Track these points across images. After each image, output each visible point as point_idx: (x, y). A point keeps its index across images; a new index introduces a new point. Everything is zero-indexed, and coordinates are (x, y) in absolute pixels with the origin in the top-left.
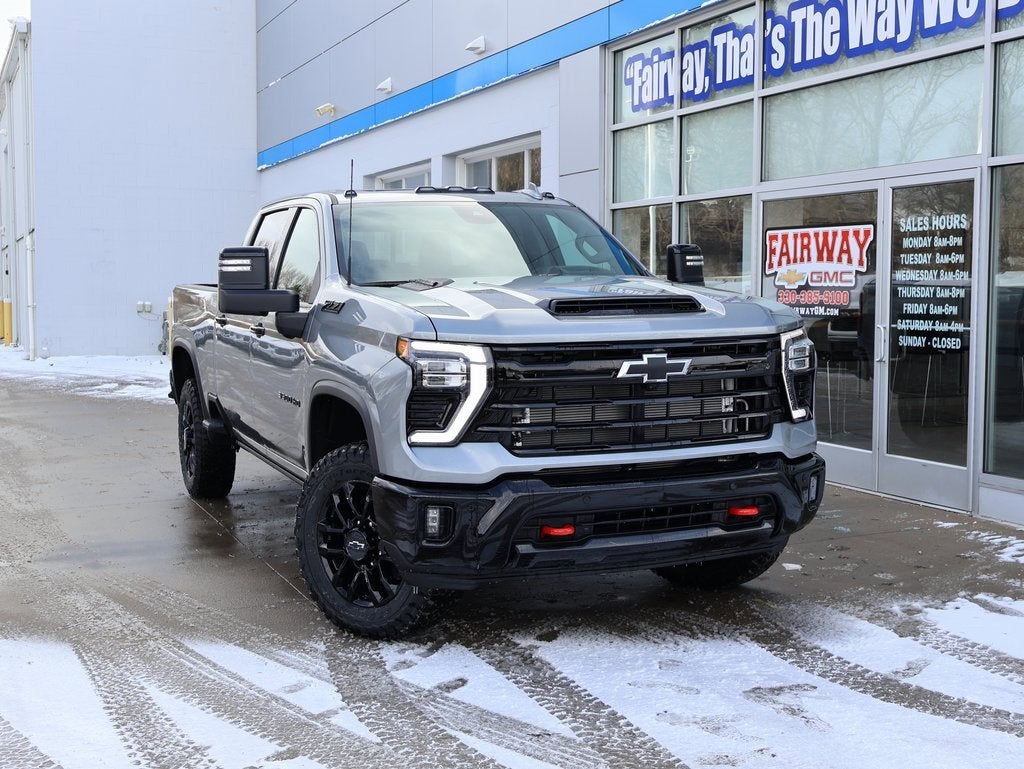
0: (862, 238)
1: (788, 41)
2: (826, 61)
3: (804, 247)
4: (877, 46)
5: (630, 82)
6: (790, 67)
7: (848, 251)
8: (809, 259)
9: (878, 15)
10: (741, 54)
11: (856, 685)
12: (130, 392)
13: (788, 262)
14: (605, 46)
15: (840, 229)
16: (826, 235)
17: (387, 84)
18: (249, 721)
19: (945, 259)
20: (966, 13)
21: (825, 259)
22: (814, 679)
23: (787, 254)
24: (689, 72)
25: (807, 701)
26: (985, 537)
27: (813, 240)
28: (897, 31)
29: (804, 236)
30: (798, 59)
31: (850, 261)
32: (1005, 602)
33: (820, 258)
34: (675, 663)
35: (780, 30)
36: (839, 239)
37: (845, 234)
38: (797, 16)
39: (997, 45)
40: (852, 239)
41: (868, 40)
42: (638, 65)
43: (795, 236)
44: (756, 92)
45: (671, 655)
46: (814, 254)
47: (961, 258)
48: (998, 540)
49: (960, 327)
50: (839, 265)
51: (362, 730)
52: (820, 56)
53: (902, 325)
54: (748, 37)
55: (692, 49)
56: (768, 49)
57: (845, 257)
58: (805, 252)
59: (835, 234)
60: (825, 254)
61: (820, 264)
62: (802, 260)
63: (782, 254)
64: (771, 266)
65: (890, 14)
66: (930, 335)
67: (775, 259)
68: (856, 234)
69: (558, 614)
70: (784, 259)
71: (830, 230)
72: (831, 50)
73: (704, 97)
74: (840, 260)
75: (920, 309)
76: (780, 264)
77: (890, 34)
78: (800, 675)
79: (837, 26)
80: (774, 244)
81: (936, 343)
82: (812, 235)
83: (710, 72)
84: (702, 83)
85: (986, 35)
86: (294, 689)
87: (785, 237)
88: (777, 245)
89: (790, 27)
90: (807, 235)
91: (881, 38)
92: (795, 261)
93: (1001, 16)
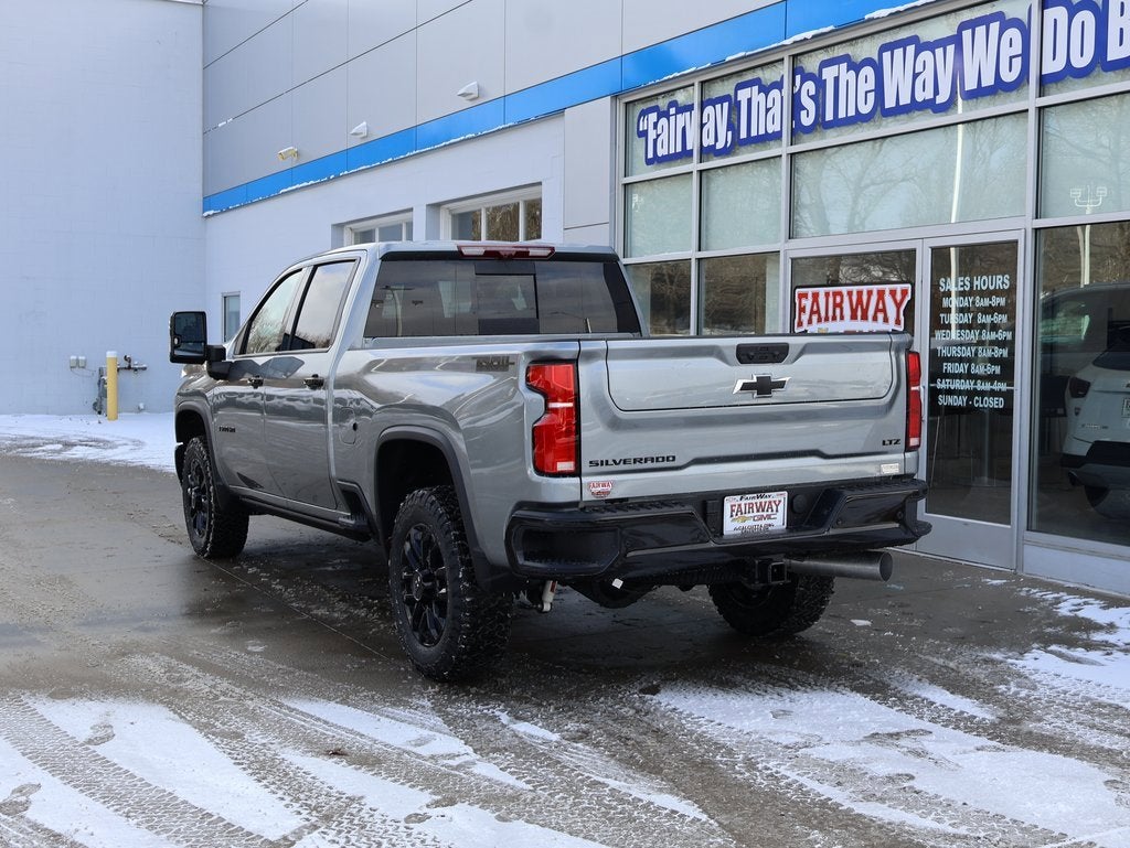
0: (899, 297)
1: (819, 98)
2: (859, 119)
3: (835, 305)
4: (915, 106)
5: (644, 134)
6: (821, 124)
7: (884, 311)
8: (842, 318)
9: (915, 76)
10: (768, 110)
11: (968, 730)
12: (78, 453)
13: (819, 320)
14: (616, 97)
15: (875, 288)
16: (860, 293)
17: (362, 127)
18: (390, 773)
19: (988, 319)
20: (1009, 77)
21: (859, 317)
22: (925, 724)
23: (818, 312)
24: (710, 126)
25: (927, 743)
26: (1037, 593)
27: (846, 299)
28: (936, 92)
29: (835, 294)
30: (829, 116)
31: (886, 320)
32: (1079, 652)
33: (854, 317)
34: (786, 713)
35: (810, 86)
36: (874, 298)
37: (881, 294)
38: (829, 74)
39: (1041, 109)
40: (888, 298)
41: (905, 100)
42: (653, 117)
43: (827, 294)
44: (783, 148)
45: (780, 706)
46: (847, 312)
47: (1004, 318)
48: (1050, 596)
49: (1003, 387)
50: (875, 324)
51: (508, 779)
52: (854, 114)
53: (941, 385)
54: (775, 93)
55: (713, 102)
56: (796, 106)
57: (880, 316)
58: (838, 311)
59: (870, 293)
60: (859, 313)
61: (854, 322)
62: (834, 318)
63: (812, 312)
64: (800, 324)
65: (928, 75)
66: (971, 394)
67: (805, 318)
68: (893, 293)
69: (651, 669)
70: (815, 318)
71: (865, 288)
72: (865, 109)
73: (726, 152)
74: (875, 318)
75: (961, 369)
76: (810, 322)
77: (929, 94)
78: (910, 721)
79: (871, 85)
80: (804, 301)
81: (978, 403)
82: (845, 294)
83: (733, 126)
84: (724, 138)
85: (1030, 99)
86: (421, 742)
87: (815, 296)
88: (807, 303)
89: (821, 84)
90: (840, 294)
91: (919, 98)
92: (827, 319)
93: (1045, 82)
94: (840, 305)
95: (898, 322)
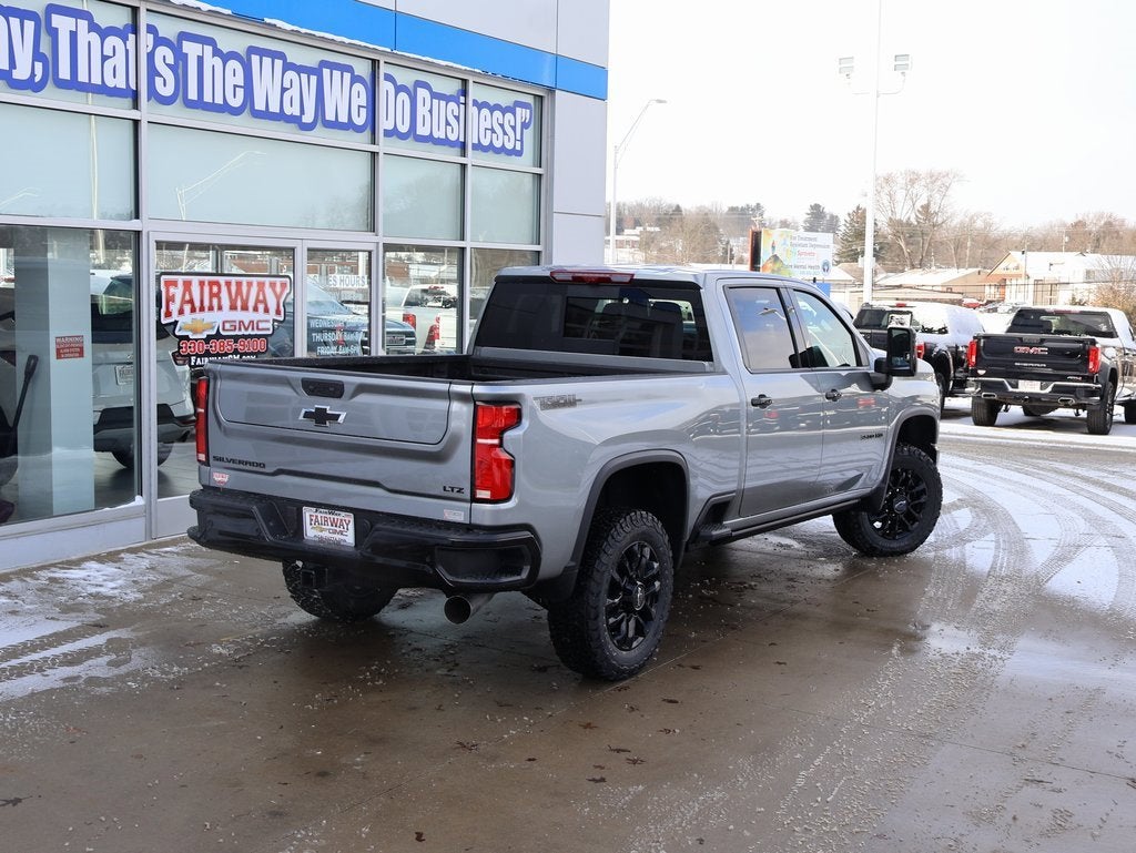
0: (278, 289)
1: (179, 71)
2: (227, 109)
3: (212, 295)
4: (281, 116)
6: (182, 99)
7: (264, 301)
8: (220, 308)
9: (284, 90)
10: (104, 57)
13: (193, 310)
15: (255, 280)
16: (239, 284)
20: (358, 121)
21: (239, 308)
23: (191, 302)
27: (224, 289)
28: (302, 111)
29: (211, 284)
30: (192, 95)
31: (266, 310)
33: (233, 307)
35: (167, 53)
36: (254, 290)
37: (261, 285)
38: (190, 49)
40: (268, 290)
41: (273, 108)
43: (202, 284)
46: (226, 302)
50: (255, 314)
52: (221, 102)
54: (115, 41)
57: (261, 307)
58: (215, 301)
59: (250, 284)
60: (239, 304)
61: (234, 312)
62: (211, 308)
63: (184, 302)
64: (168, 314)
65: (294, 92)
67: (174, 308)
68: (273, 285)
70: (187, 308)
71: (244, 280)
72: (234, 102)
73: (33, 88)
74: (256, 309)
76: (181, 312)
77: (296, 112)
79: (240, 80)
80: (172, 290)
82: (223, 283)
83: (44, 57)
87: (187, 285)
88: (178, 292)
89: (180, 56)
90: (217, 284)
91: (287, 112)
92: (202, 309)
94: (218, 295)
95: (278, 312)
